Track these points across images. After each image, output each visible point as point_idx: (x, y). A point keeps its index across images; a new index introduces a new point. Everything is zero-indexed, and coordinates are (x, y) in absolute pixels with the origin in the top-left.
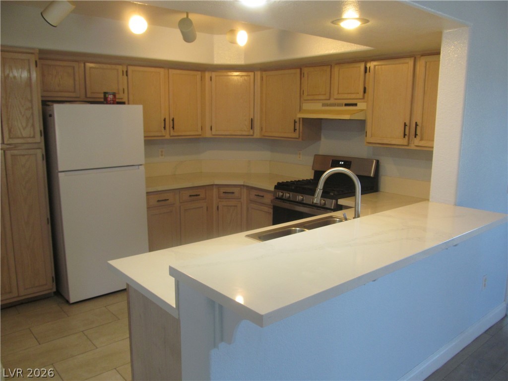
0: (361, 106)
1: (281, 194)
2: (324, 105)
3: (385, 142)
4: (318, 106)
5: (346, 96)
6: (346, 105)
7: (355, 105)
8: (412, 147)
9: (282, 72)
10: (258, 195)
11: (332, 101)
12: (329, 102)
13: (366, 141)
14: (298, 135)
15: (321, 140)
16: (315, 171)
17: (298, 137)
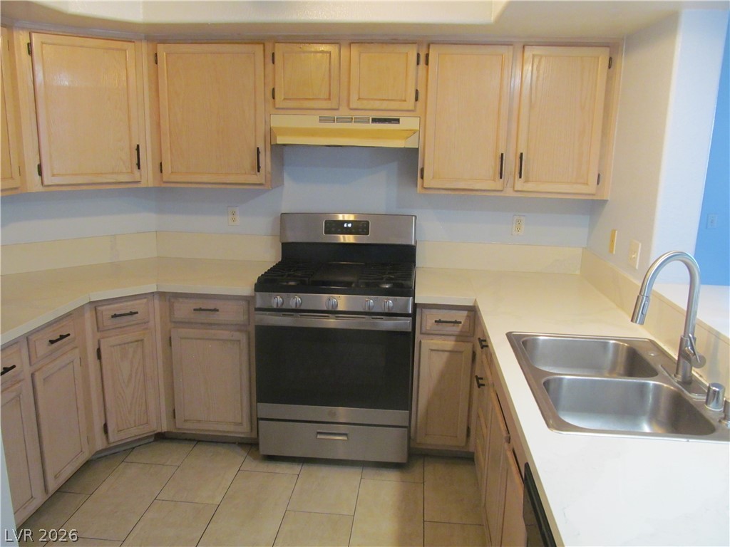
0: (409, 123)
1: (279, 299)
2: (322, 120)
3: (462, 185)
4: (311, 121)
5: (377, 105)
6: (375, 120)
7: (397, 121)
8: (509, 192)
9: (213, 47)
10: (200, 310)
11: (344, 112)
12: (336, 114)
13: (422, 186)
14: (264, 178)
15: (283, 184)
16: (282, 244)
17: (263, 182)
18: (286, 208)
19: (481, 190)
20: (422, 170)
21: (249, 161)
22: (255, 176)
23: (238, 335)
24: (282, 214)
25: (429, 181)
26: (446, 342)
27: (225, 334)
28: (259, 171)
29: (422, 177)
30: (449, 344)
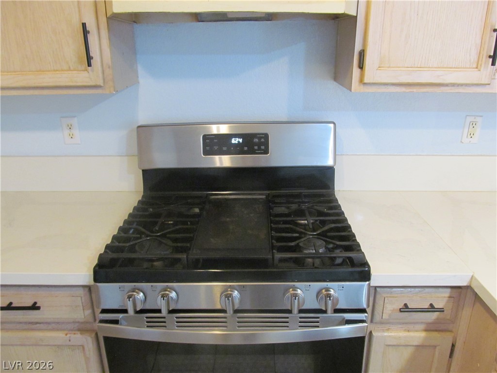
10: (10, 308)
13: (361, 81)
14: (101, 75)
15: (139, 83)
16: (143, 170)
17: (101, 83)
18: (144, 118)
19: (453, 85)
20: (362, 54)
21: (72, 48)
22: (85, 74)
23: (78, 338)
24: (139, 127)
25: (372, 72)
26: (412, 334)
27: (59, 336)
28: (89, 65)
29: (361, 66)
30: (418, 336)
